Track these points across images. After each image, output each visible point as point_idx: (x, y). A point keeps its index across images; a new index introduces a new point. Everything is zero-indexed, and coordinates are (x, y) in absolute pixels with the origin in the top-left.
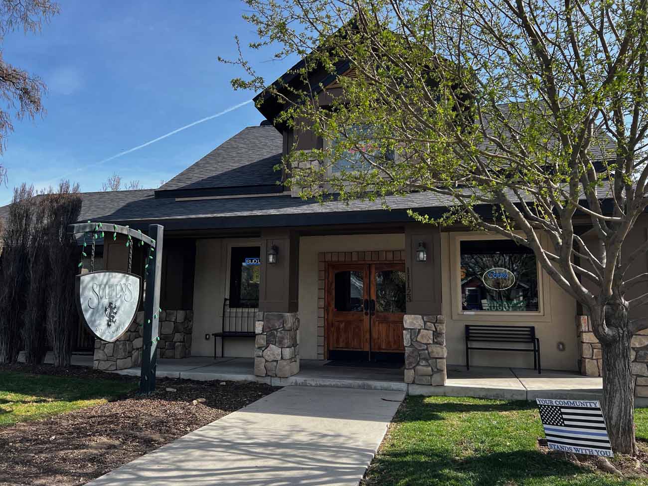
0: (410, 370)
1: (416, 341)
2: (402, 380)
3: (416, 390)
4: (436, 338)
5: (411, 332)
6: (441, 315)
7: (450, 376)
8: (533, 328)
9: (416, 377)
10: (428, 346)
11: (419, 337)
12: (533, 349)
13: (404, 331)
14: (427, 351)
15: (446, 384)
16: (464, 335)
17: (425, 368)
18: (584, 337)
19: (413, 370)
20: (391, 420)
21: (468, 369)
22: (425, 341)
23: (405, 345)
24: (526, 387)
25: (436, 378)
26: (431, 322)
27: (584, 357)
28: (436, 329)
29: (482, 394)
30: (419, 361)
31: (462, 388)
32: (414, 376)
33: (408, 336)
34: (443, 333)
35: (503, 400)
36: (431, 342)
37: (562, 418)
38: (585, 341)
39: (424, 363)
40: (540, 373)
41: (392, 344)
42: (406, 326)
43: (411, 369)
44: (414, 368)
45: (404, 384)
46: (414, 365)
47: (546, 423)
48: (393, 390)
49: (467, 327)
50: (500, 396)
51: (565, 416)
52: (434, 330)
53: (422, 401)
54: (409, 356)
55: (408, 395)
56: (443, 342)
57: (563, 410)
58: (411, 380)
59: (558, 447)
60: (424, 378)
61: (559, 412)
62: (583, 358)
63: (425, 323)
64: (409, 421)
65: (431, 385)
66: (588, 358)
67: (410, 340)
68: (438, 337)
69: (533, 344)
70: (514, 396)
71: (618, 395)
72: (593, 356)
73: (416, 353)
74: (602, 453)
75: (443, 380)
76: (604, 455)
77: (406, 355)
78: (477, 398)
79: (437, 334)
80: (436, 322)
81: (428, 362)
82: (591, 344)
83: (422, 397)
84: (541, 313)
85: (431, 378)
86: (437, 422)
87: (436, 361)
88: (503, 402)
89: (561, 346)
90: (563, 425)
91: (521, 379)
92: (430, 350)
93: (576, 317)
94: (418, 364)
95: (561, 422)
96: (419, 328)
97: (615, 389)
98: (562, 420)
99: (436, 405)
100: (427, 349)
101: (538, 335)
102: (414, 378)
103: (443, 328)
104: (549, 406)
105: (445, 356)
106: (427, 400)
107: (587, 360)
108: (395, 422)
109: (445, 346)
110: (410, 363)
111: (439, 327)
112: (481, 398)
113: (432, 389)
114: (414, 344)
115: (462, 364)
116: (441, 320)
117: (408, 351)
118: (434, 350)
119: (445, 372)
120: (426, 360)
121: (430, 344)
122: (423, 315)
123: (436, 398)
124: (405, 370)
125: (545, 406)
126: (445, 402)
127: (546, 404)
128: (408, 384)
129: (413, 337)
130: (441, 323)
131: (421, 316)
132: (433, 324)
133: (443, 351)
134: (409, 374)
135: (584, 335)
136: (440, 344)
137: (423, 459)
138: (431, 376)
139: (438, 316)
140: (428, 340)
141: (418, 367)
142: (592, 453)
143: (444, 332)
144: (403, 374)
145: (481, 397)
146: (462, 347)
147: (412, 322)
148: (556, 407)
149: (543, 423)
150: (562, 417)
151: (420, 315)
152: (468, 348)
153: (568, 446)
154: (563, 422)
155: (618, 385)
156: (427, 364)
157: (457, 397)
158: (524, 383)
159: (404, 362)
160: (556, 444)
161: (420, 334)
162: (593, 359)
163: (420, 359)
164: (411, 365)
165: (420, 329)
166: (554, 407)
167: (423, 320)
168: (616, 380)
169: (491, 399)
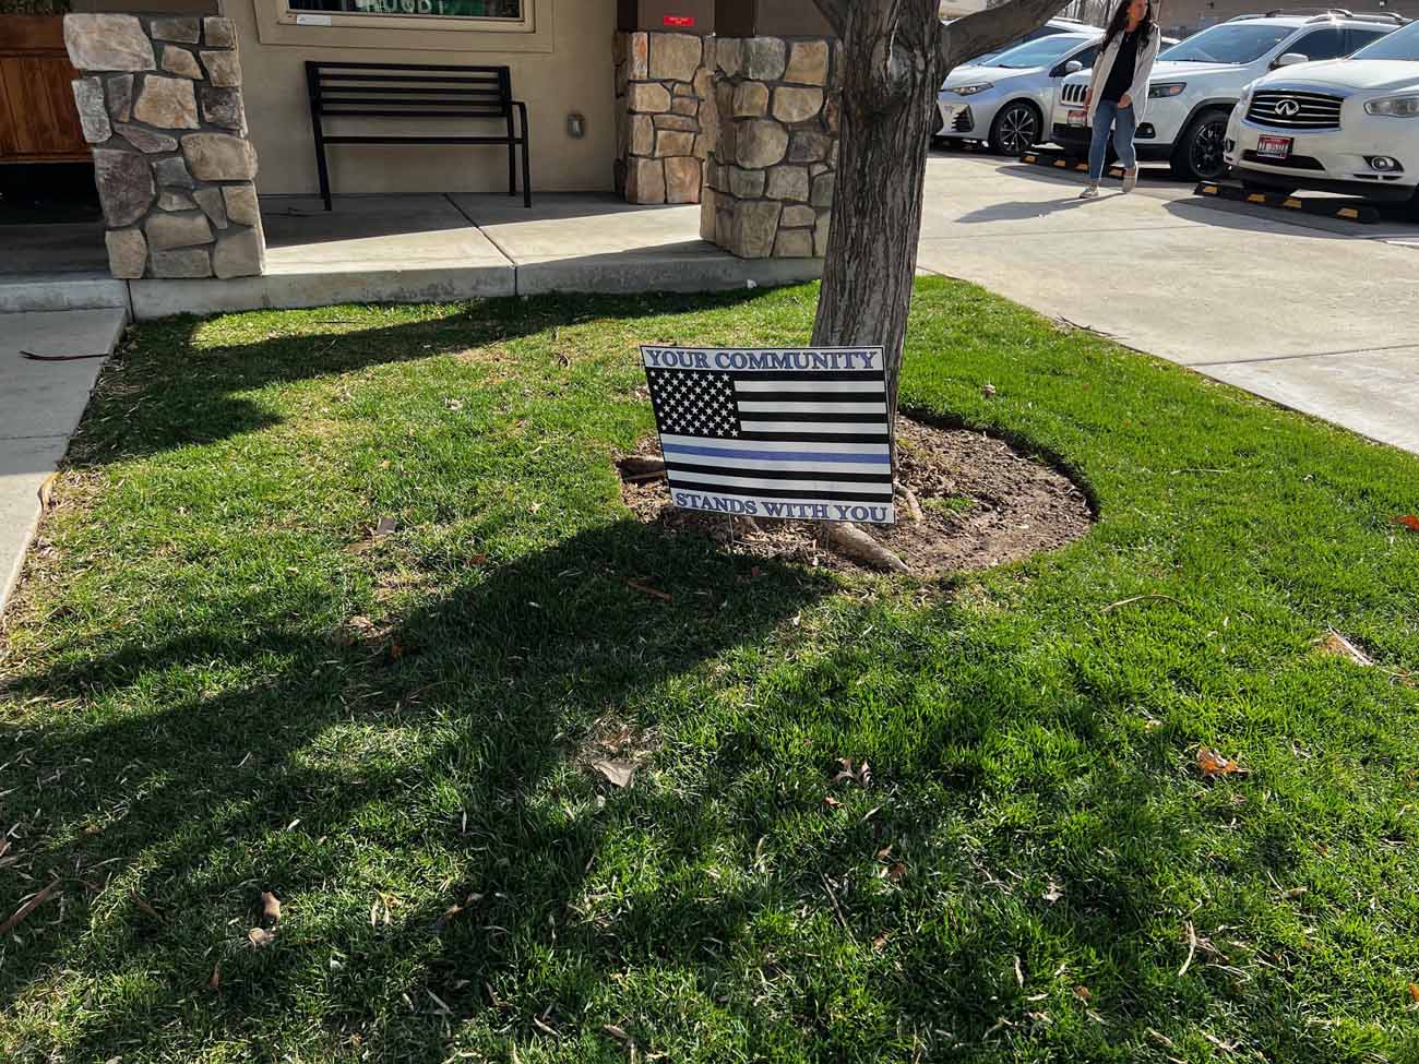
0: (126, 234)
1: (133, 119)
2: (100, 268)
3: (160, 301)
4: (209, 109)
5: (104, 85)
6: (216, 14)
7: (276, 238)
8: (503, 73)
9: (156, 256)
10: (184, 138)
11: (141, 103)
12: (506, 135)
13: (75, 84)
14: (180, 160)
15: (267, 271)
16: (305, 97)
17: (180, 222)
18: (638, 97)
19: (137, 233)
20: (60, 454)
21: (328, 207)
22: (168, 121)
23: (88, 138)
24: (511, 253)
25: (228, 254)
26: (180, 45)
27: (635, 152)
28: (204, 71)
29: (386, 292)
30: (156, 199)
31: (321, 277)
32: (145, 252)
33: (97, 103)
34: (235, 89)
35: (452, 303)
36: (194, 124)
37: (735, 412)
38: (638, 110)
39: (175, 202)
40: (528, 204)
41: (56, 133)
42: (78, 61)
43: (129, 227)
44: (141, 224)
45: (113, 282)
46: (137, 213)
47: (670, 431)
48: (70, 308)
49: (311, 68)
50: (440, 291)
51: (743, 406)
52: (200, 77)
53: (187, 340)
54: (113, 179)
55: (132, 319)
56: (238, 123)
57: (741, 386)
58: (136, 266)
59: (706, 501)
60: (184, 257)
61: (728, 392)
62: (632, 155)
63: (157, 47)
64: (137, 452)
65: (214, 277)
66: (644, 157)
67: (105, 118)
68: (217, 102)
69: (505, 122)
70: (482, 287)
71: (877, 296)
72: (654, 149)
73: (138, 169)
74: (860, 514)
75: (255, 257)
76: (865, 517)
77: (101, 178)
78: (370, 304)
79: (210, 93)
80: (202, 44)
81: (191, 200)
82: (652, 115)
83: (188, 321)
84: (528, 25)
85: (211, 255)
86: (251, 440)
87: (221, 192)
88: (453, 311)
89: (576, 124)
90: (735, 433)
91: (488, 229)
92: (191, 153)
93: (615, 39)
94: (154, 207)
95: (729, 422)
96: (138, 69)
97: (871, 276)
98: (732, 420)
99: (241, 352)
100: (180, 150)
101: (518, 92)
102: (148, 258)
103: (231, 67)
104: (688, 374)
105: (252, 174)
106: (208, 336)
107: (641, 162)
108: (77, 468)
109: (246, 138)
110: (123, 208)
111: (218, 63)
112: (383, 304)
113: (217, 293)
114: (125, 133)
115: (310, 192)
116: (217, 38)
117: (104, 162)
118: (208, 153)
119: (259, 229)
120: (183, 190)
121: (189, 130)
122: (145, 16)
123: (236, 318)
124: (108, 233)
125: (674, 373)
126: (273, 335)
127: (678, 366)
128: (127, 280)
129: (115, 107)
130: (223, 46)
131: (135, 20)
132: (189, 54)
133: (238, 156)
134: (125, 247)
135: (637, 90)
136: (230, 131)
137: (213, 681)
138: (210, 246)
139: (207, 20)
140: (179, 117)
141: (158, 221)
142: (825, 515)
143: (238, 83)
144: (101, 245)
145: (384, 299)
146: (303, 136)
147: (105, 46)
148: (718, 375)
149: (661, 431)
150: (736, 407)
151: (131, 13)
152: (320, 141)
153: (744, 499)
154: (737, 426)
155: (881, 263)
156: (187, 205)
157: (310, 308)
158: (500, 242)
159: (97, 204)
160: (699, 493)
161: (145, 94)
162: (653, 159)
163: (157, 187)
164: (128, 214)
165: (143, 74)
166: (711, 377)
167: (149, 35)
168: (879, 247)
169: (416, 305)
